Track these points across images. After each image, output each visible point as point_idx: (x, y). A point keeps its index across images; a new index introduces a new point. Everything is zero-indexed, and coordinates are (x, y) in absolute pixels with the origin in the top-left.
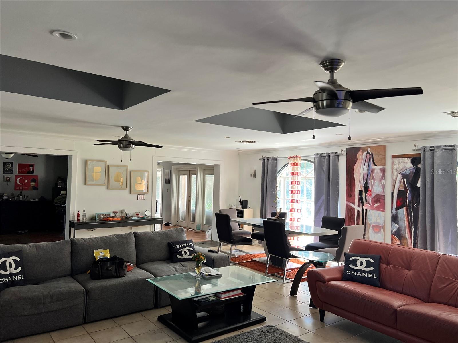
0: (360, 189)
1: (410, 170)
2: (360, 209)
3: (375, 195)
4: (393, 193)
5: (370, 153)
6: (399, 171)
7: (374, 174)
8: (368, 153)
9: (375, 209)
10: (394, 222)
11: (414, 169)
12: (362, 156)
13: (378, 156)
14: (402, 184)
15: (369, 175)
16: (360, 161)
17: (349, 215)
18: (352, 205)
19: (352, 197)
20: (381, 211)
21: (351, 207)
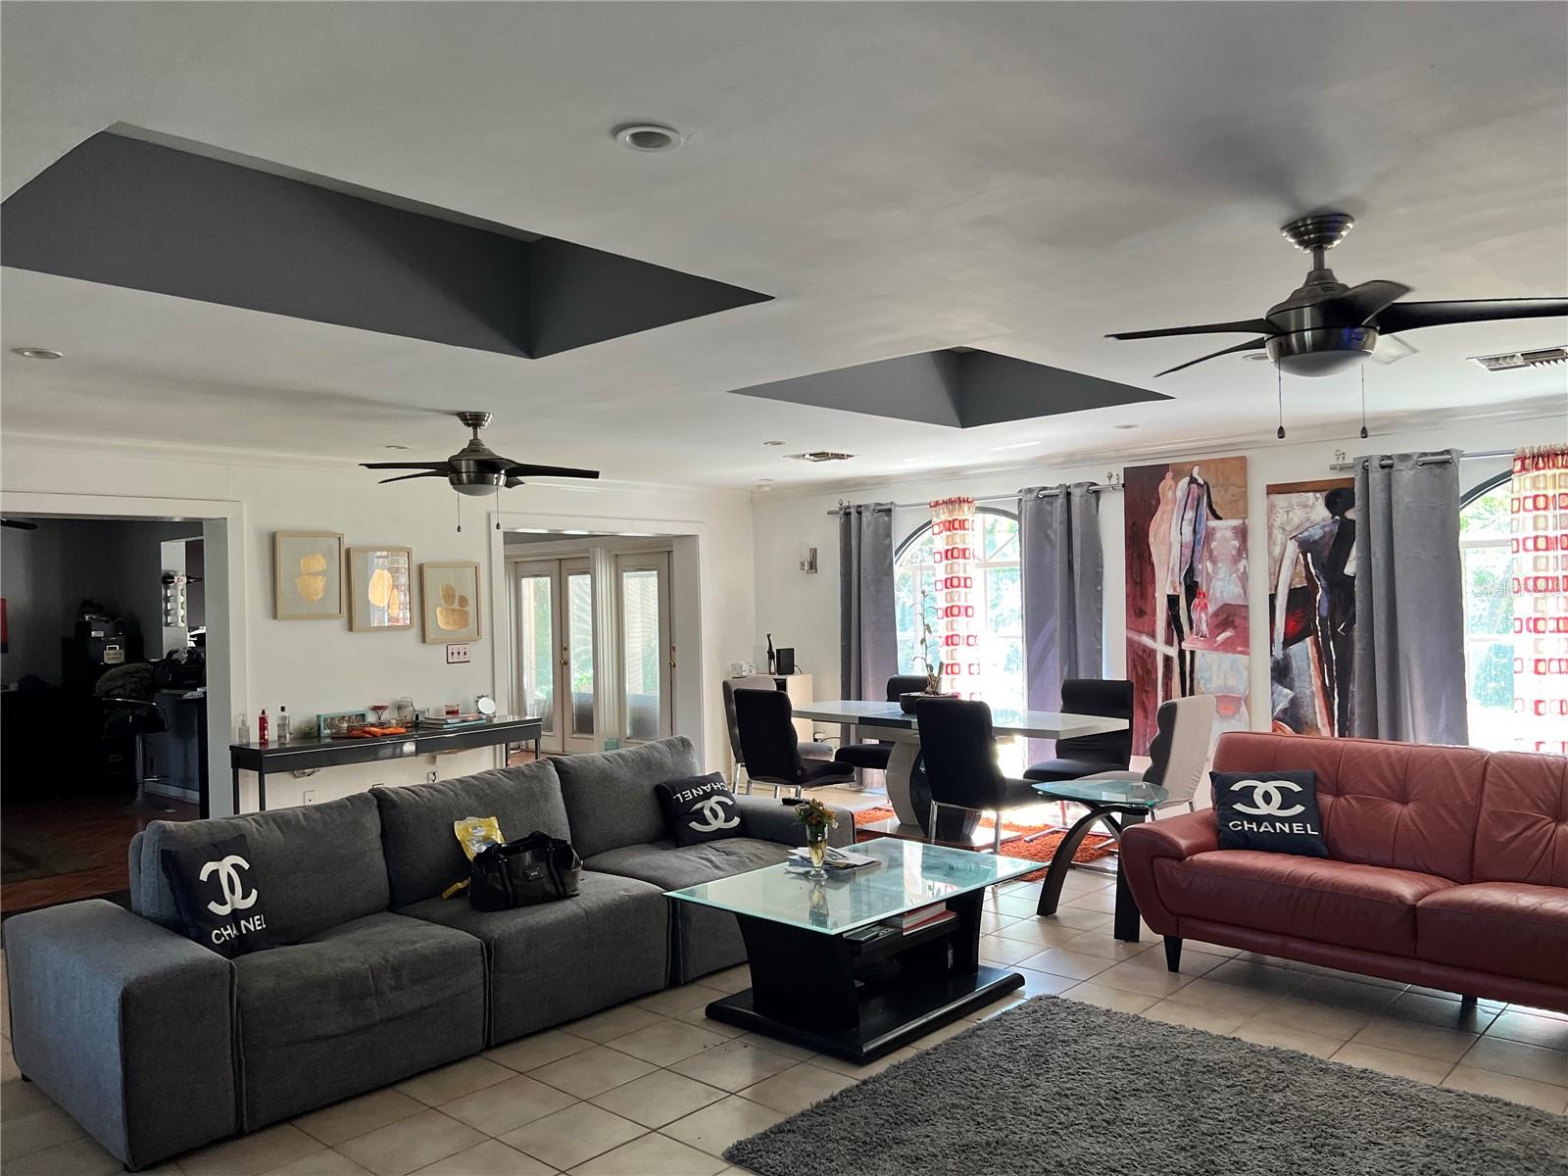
0: (1172, 590)
1: (1324, 526)
2: (1173, 652)
3: (1218, 607)
4: (1272, 598)
5: (1201, 481)
6: (1291, 532)
7: (1213, 545)
8: (1193, 481)
9: (1221, 647)
10: (1280, 683)
11: (1333, 522)
12: (1174, 492)
13: (1226, 490)
14: (1301, 569)
15: (1200, 548)
16: (1169, 508)
17: (1137, 673)
18: (1146, 640)
19: (1146, 618)
20: (1241, 653)
21: (1146, 646)
